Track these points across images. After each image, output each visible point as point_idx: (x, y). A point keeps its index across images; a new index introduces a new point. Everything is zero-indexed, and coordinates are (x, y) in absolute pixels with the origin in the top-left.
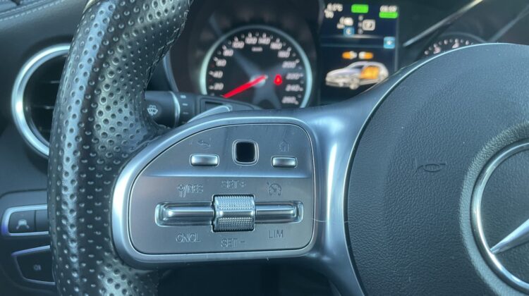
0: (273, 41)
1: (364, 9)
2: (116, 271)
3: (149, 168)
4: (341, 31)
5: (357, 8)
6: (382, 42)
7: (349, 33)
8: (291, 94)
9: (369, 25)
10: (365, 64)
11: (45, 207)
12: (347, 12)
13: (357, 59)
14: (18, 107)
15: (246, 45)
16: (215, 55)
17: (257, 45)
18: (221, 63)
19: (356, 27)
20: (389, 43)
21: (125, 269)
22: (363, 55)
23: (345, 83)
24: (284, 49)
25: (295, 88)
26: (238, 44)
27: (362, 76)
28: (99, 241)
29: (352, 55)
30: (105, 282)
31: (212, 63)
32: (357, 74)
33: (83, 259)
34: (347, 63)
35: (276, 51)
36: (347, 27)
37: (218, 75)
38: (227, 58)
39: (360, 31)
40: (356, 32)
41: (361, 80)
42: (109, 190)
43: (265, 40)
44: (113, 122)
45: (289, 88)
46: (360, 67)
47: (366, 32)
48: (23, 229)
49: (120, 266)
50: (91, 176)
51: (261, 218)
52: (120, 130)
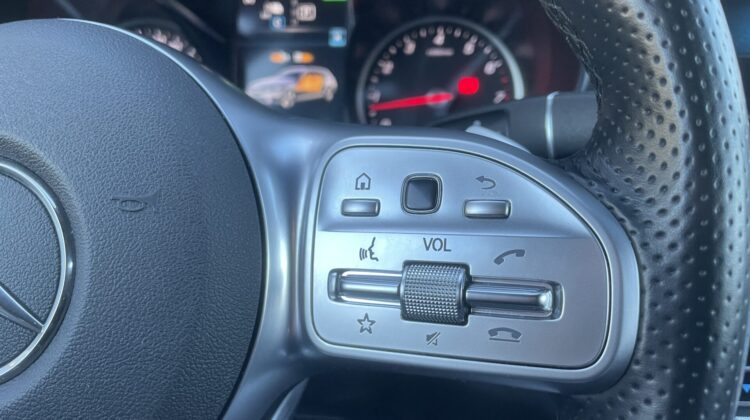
0: (171, 38)
4: (267, 23)
6: (326, 37)
7: (277, 24)
9: (307, 12)
10: (304, 70)
13: (291, 64)
19: (288, 16)
20: (337, 38)
22: (299, 57)
23: (275, 100)
27: (299, 88)
29: (283, 57)
32: (293, 86)
34: (276, 69)
36: (274, 16)
39: (295, 22)
40: (288, 24)
41: (298, 94)
46: (296, 76)
47: (302, 24)
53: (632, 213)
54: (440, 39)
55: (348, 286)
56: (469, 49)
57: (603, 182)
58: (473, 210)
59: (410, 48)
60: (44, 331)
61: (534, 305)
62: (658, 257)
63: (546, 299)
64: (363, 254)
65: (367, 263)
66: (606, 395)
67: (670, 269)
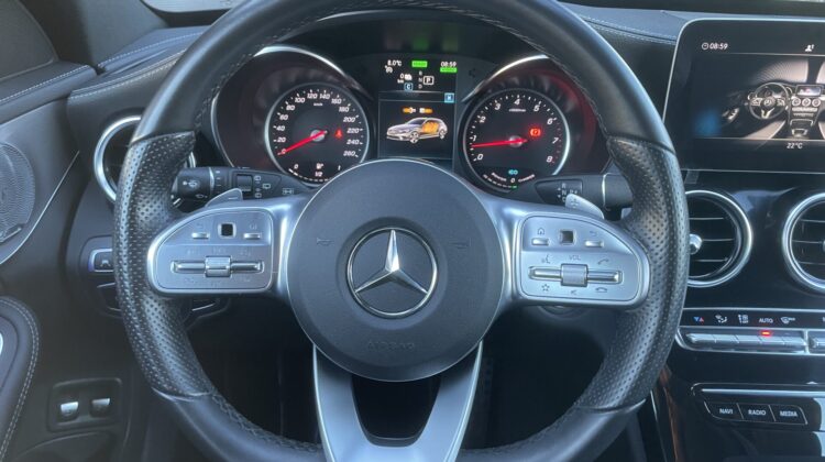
0: (333, 97)
1: (423, 64)
2: (151, 298)
3: (168, 240)
4: (401, 86)
5: (416, 64)
6: (443, 98)
7: (408, 89)
8: (351, 147)
9: (429, 80)
10: (425, 119)
11: (110, 250)
12: (407, 68)
13: (417, 114)
14: (100, 171)
15: (307, 100)
16: (277, 109)
17: (318, 100)
18: (284, 117)
19: (415, 82)
20: (449, 98)
21: (156, 297)
22: (422, 110)
23: (405, 138)
24: (344, 104)
25: (355, 142)
26: (300, 100)
27: (422, 131)
28: (141, 281)
29: (412, 110)
30: (145, 303)
31: (274, 118)
32: (417, 128)
33: (133, 290)
34: (408, 117)
35: (337, 106)
36: (405, 81)
37: (281, 128)
38: (289, 113)
39: (420, 86)
40: (416, 88)
41: (421, 134)
42: (145, 253)
43: (325, 96)
44: (146, 214)
45: (349, 142)
46: (420, 123)
47: (425, 88)
48: (105, 267)
49: (153, 295)
50: (135, 245)
51: (235, 270)
52: (151, 218)
53: (647, 246)
54: (517, 102)
55: (537, 273)
56: (537, 108)
57: (636, 233)
58: (588, 244)
59: (498, 106)
60: (428, 296)
61: (612, 279)
62: (655, 262)
63: (616, 277)
64: (543, 261)
65: (545, 264)
66: (637, 309)
67: (660, 266)
